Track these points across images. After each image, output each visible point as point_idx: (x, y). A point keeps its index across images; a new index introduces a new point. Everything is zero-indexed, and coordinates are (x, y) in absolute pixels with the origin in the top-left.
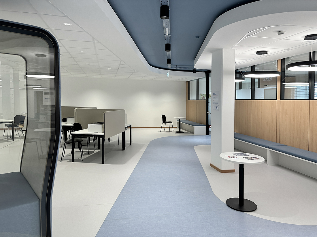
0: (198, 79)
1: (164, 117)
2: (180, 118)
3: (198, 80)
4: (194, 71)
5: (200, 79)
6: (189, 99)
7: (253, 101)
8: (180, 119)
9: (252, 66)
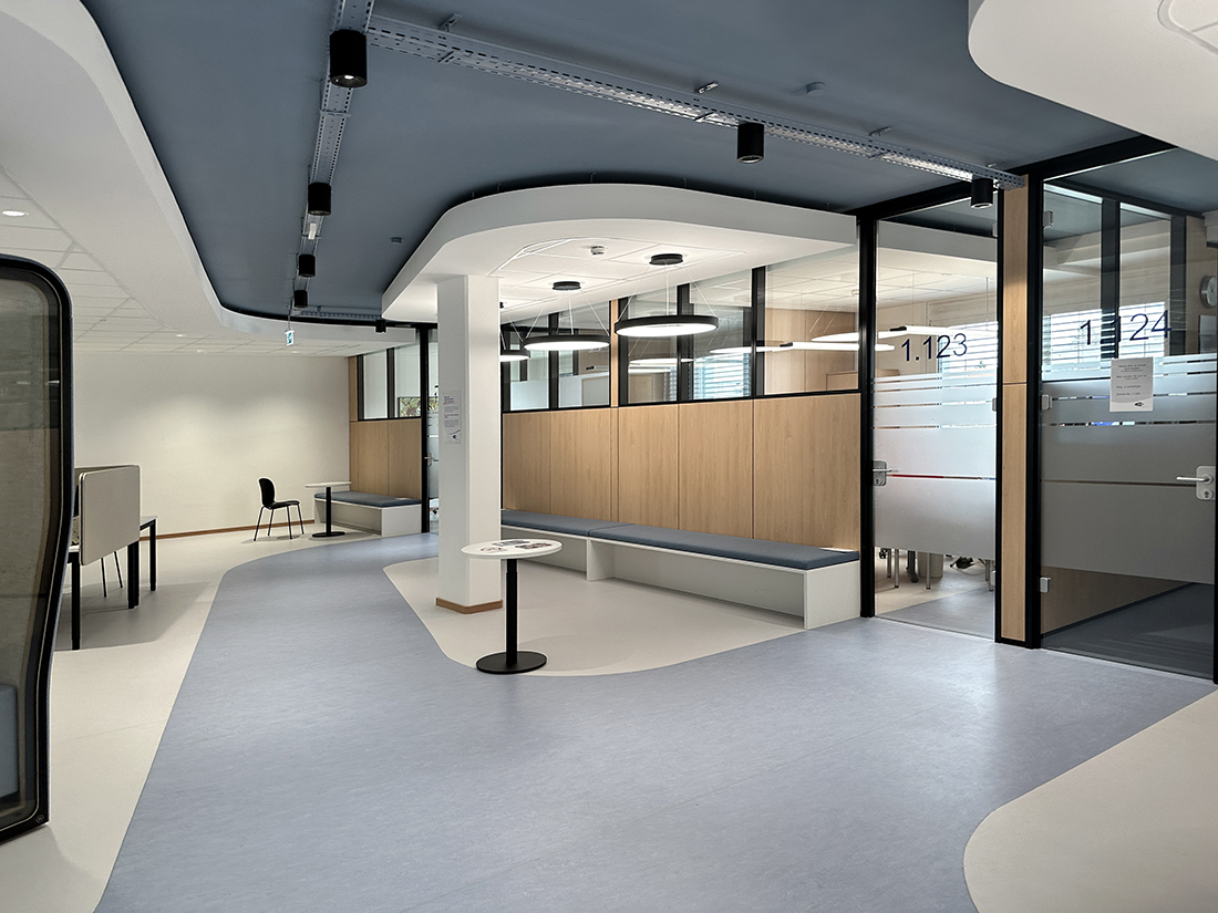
0: (393, 349)
1: (267, 486)
2: (328, 484)
3: (390, 353)
4: (381, 325)
5: (399, 348)
6: (361, 418)
7: (555, 415)
8: (328, 489)
9: (550, 315)
